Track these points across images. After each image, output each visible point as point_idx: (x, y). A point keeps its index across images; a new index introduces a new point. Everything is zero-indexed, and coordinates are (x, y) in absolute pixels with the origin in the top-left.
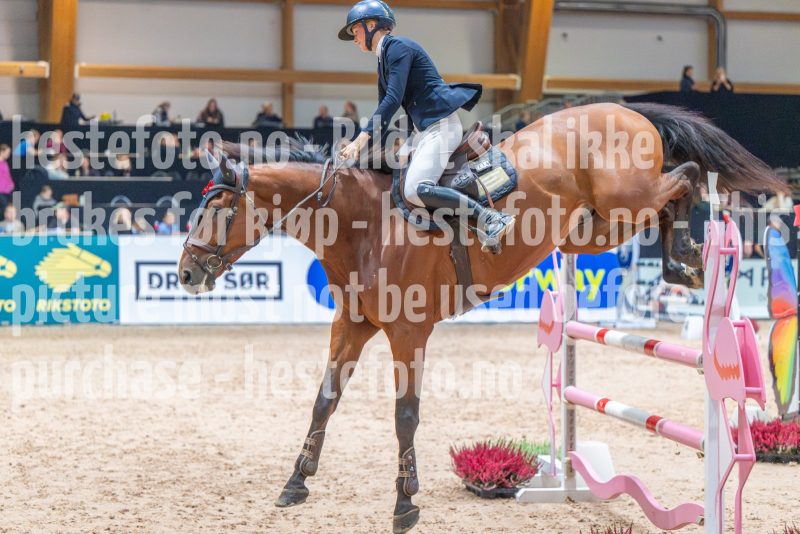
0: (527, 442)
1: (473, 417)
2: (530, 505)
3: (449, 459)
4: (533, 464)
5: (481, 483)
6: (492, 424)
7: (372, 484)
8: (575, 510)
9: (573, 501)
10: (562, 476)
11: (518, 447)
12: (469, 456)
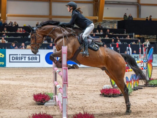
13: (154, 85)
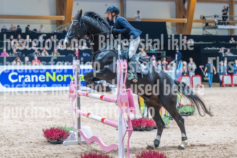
0: (66, 126)
1: (50, 120)
2: (67, 146)
3: (42, 133)
4: (68, 133)
5: (52, 139)
6: (56, 122)
7: (19, 141)
8: (81, 147)
9: (80, 144)
10: (77, 137)
11: (63, 128)
12: (48, 132)
13: (187, 113)
